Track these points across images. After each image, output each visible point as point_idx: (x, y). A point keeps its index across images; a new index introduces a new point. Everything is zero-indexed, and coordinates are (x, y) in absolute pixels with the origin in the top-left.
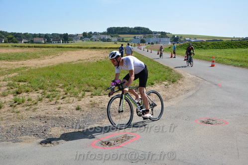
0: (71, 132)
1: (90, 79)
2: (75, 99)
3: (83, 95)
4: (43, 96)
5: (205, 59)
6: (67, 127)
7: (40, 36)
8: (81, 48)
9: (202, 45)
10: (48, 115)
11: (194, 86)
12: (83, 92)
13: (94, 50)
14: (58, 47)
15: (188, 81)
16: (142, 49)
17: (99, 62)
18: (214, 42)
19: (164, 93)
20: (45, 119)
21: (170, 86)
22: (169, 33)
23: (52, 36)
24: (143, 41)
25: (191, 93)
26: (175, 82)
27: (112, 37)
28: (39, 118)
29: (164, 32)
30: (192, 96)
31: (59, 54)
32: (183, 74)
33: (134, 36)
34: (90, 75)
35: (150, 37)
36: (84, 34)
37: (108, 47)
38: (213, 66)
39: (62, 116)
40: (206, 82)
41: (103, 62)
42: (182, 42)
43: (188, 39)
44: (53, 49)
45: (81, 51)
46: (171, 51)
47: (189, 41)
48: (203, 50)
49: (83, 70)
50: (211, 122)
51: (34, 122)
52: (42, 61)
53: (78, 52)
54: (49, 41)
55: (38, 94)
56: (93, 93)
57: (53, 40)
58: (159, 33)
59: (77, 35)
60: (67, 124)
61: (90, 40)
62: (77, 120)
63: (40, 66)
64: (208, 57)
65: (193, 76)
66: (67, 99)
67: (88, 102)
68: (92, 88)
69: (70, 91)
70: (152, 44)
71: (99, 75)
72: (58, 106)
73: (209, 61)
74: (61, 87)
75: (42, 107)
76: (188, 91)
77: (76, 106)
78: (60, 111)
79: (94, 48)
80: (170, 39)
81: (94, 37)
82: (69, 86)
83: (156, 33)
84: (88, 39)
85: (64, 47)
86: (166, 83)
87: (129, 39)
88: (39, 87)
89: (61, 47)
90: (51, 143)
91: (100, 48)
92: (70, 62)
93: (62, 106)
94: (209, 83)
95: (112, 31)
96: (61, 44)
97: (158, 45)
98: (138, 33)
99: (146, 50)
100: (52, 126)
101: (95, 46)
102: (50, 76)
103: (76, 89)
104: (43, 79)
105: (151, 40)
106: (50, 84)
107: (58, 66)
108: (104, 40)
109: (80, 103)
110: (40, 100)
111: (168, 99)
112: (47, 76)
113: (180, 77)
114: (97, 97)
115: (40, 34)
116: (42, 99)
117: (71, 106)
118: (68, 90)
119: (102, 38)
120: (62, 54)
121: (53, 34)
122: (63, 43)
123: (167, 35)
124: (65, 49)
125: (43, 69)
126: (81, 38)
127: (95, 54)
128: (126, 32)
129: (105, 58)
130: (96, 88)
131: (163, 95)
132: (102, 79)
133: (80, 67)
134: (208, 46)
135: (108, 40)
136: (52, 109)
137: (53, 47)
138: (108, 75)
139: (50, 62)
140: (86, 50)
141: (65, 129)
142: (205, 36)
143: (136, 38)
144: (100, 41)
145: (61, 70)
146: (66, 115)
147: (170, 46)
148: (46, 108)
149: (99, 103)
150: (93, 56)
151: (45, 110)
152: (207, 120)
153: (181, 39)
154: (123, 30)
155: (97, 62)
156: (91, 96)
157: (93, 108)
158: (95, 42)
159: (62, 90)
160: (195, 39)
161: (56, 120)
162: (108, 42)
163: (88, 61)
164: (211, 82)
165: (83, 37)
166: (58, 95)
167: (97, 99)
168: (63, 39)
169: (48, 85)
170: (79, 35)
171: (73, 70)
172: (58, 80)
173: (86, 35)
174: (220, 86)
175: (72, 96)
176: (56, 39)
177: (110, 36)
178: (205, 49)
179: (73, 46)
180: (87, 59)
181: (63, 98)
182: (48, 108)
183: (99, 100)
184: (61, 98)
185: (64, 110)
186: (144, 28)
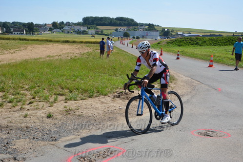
1: (63, 80)
2: (46, 105)
3: (56, 100)
4: (4, 100)
5: (202, 58)
6: (35, 139)
8: (50, 41)
9: (198, 41)
10: (11, 124)
11: (189, 90)
12: (55, 97)
13: (66, 44)
14: (20, 39)
16: (126, 44)
17: (73, 60)
18: (212, 37)
20: (8, 129)
22: (158, 26)
23: (13, 25)
24: (126, 35)
25: (185, 99)
27: (89, 28)
29: (152, 25)
31: (22, 48)
32: (175, 76)
33: (115, 28)
34: (63, 75)
35: (135, 30)
36: (54, 24)
37: (84, 40)
38: (211, 66)
39: (29, 125)
40: (203, 85)
41: (78, 59)
42: (173, 36)
43: (181, 33)
44: (14, 41)
45: (50, 45)
46: (160, 48)
47: (182, 35)
48: (199, 47)
49: (55, 68)
50: (210, 133)
53: (47, 46)
54: (8, 31)
56: (68, 97)
57: (14, 31)
58: (146, 25)
59: (46, 24)
60: (36, 135)
61: (61, 31)
62: (48, 131)
64: (205, 55)
65: (187, 78)
66: (35, 104)
67: (61, 108)
68: (66, 91)
69: (39, 94)
70: (138, 38)
71: (74, 76)
72: (24, 113)
73: (206, 60)
74: (26, 90)
75: (3, 114)
77: (47, 113)
78: (27, 119)
79: (67, 42)
80: (159, 32)
81: (66, 28)
82: (37, 88)
83: (142, 25)
84: (59, 30)
85: (28, 40)
87: (109, 32)
89: (25, 40)
91: (74, 42)
92: (37, 59)
93: (29, 113)
94: (207, 87)
95: (89, 22)
96: (25, 36)
97: (145, 39)
98: (120, 25)
99: (130, 45)
100: (17, 138)
102: (12, 75)
103: (46, 93)
104: (4, 79)
105: (137, 34)
106: (13, 85)
107: (21, 63)
108: (78, 32)
109: (52, 110)
112: (7, 76)
113: (172, 79)
114: (73, 102)
116: (2, 104)
117: (41, 113)
118: (35, 93)
119: (76, 30)
121: (14, 23)
122: (26, 34)
123: (156, 27)
124: (30, 42)
126: (50, 29)
127: (68, 49)
128: (106, 22)
129: (81, 54)
130: (71, 92)
132: (78, 80)
133: (50, 64)
134: (205, 42)
135: (84, 33)
136: (16, 117)
137: (14, 39)
138: (85, 75)
139: (10, 58)
140: (57, 44)
141: (33, 141)
142: (202, 30)
143: (118, 30)
144: (74, 33)
145: (26, 68)
146: (34, 124)
147: (159, 42)
148: (9, 116)
149: (76, 109)
150: (66, 52)
151: (7, 117)
152: (205, 131)
153: (172, 33)
154: (102, 21)
155: (71, 59)
156: (65, 101)
157: (69, 116)
158: (68, 35)
159: (28, 93)
160: (189, 33)
161: (21, 131)
162: (84, 34)
163: (60, 57)
164: (209, 86)
165: (53, 28)
166: (24, 99)
167: (72, 105)
168: (27, 29)
169: (10, 87)
170: (47, 26)
171: (41, 68)
172: (23, 81)
173: (57, 26)
174: (219, 91)
175: (41, 100)
176: (17, 29)
177: (86, 27)
178: (201, 45)
179: (40, 38)
180: (59, 55)
181: (29, 104)
182: (11, 116)
183: (75, 106)
184: (28, 103)
185: (32, 118)
186: (128, 19)
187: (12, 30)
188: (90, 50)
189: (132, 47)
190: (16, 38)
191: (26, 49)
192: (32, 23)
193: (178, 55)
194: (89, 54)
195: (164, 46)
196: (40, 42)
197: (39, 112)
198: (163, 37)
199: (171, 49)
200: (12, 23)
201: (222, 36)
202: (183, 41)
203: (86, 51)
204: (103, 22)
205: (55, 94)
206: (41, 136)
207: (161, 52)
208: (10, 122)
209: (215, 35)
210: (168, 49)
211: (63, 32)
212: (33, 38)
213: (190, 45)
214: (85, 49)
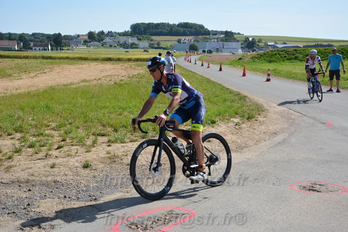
0: (75, 206)
1: (104, 114)
2: (81, 150)
3: (94, 142)
4: (23, 144)
6: (67, 199)
7: (10, 37)
8: (86, 59)
9: (297, 55)
10: (33, 178)
11: (286, 126)
12: (94, 137)
13: (108, 63)
14: (43, 58)
15: (275, 117)
16: (193, 61)
17: (119, 85)
19: (234, 138)
20: (28, 184)
21: (243, 125)
22: (239, 34)
23: (33, 38)
24: (193, 48)
25: (280, 138)
26: (251, 118)
27: (140, 40)
28: (18, 183)
29: (230, 32)
30: (283, 142)
31: (46, 70)
32: (265, 105)
33: (177, 38)
34: (104, 107)
35: (206, 40)
36: (91, 35)
37: (134, 57)
39: (58, 179)
40: (305, 118)
41: (126, 84)
42: (261, 48)
43: (273, 44)
44: (35, 60)
45: (85, 65)
46: (242, 66)
47: (274, 46)
49: (92, 97)
50: (317, 187)
51: (9, 191)
52: (17, 83)
53: (81, 66)
54: (26, 47)
55: (13, 141)
56: (112, 139)
57: (34, 46)
58: (221, 33)
59: (78, 36)
60: (68, 193)
61: (100, 45)
62: (85, 186)
63: (14, 92)
65: (282, 108)
66: (66, 149)
67: (103, 154)
68: (110, 129)
69: (71, 135)
70: (210, 52)
71: (120, 108)
72: (51, 161)
74: (53, 129)
75: (22, 163)
76: (275, 134)
77: (83, 161)
78: (54, 170)
79: (109, 59)
80: (240, 43)
81: (107, 40)
82: (68, 126)
83: (215, 33)
84: (97, 43)
85: (54, 58)
86: (236, 120)
87: (169, 44)
88: (14, 129)
89: (50, 58)
90: (40, 227)
91: (119, 60)
92: (67, 85)
93: (57, 161)
94: (311, 121)
95: (140, 31)
96: (49, 53)
97: (219, 54)
98: (184, 34)
99: (199, 63)
100: (42, 198)
101: (110, 56)
102: (33, 109)
103: (81, 133)
104: (21, 113)
105: (208, 46)
106: (34, 122)
107: (46, 91)
108: (125, 46)
109: (90, 157)
110: (18, 151)
111: (240, 148)
112: (27, 109)
113: (260, 109)
114: (118, 145)
115: (10, 34)
116: (20, 150)
117: (75, 162)
118: (66, 133)
119: (121, 42)
120: (51, 70)
121: (34, 35)
122: (52, 50)
123: (235, 36)
124: (57, 61)
125: (19, 96)
126: (85, 42)
127: (110, 69)
128: (164, 31)
129: (129, 77)
130: (116, 130)
131: (233, 142)
132: (125, 113)
133: (86, 91)
134: (307, 55)
135: (133, 46)
136: (40, 167)
137: (35, 58)
139: (30, 84)
140: (93, 64)
141: (64, 201)
142: (302, 39)
143: (182, 42)
144: (118, 47)
145: (53, 98)
146: (65, 178)
147: (240, 57)
148: (30, 166)
149: (123, 155)
150: (108, 74)
151: (27, 168)
152: (309, 184)
153: (260, 44)
154: (158, 29)
155: (115, 83)
156: (108, 144)
157: (113, 165)
158: (109, 50)
159: (55, 133)
160: (284, 43)
161: (47, 187)
162: (133, 48)
163: (99, 81)
164: (314, 119)
165: (89, 40)
166: (50, 142)
167: (118, 149)
168: (53, 43)
169: (31, 125)
170: (81, 37)
171: (73, 98)
172: (48, 116)
173: (94, 37)
174: (330, 126)
175: (74, 143)
176: (39, 43)
177: (136, 38)
178: (301, 61)
179: (71, 56)
180: (98, 78)
181: (58, 148)
182: (32, 166)
183: (122, 150)
184: (56, 147)
185: (62, 169)
186: (195, 24)
187: (32, 45)
188: (142, 71)
189: (202, 65)
190: (38, 55)
191: (51, 71)
192: (59, 34)
193: (269, 75)
194: (141, 77)
195: (248, 63)
196: (71, 61)
197: (71, 160)
198: (247, 49)
199: (258, 67)
200: (31, 35)
201: (332, 46)
202: (276, 54)
203: (136, 72)
204: (160, 30)
205: (93, 134)
206: (74, 194)
207: (244, 71)
208: (32, 175)
209: (322, 46)
210: (254, 67)
211: (102, 45)
212: (62, 55)
213: (286, 61)
214: (134, 69)
